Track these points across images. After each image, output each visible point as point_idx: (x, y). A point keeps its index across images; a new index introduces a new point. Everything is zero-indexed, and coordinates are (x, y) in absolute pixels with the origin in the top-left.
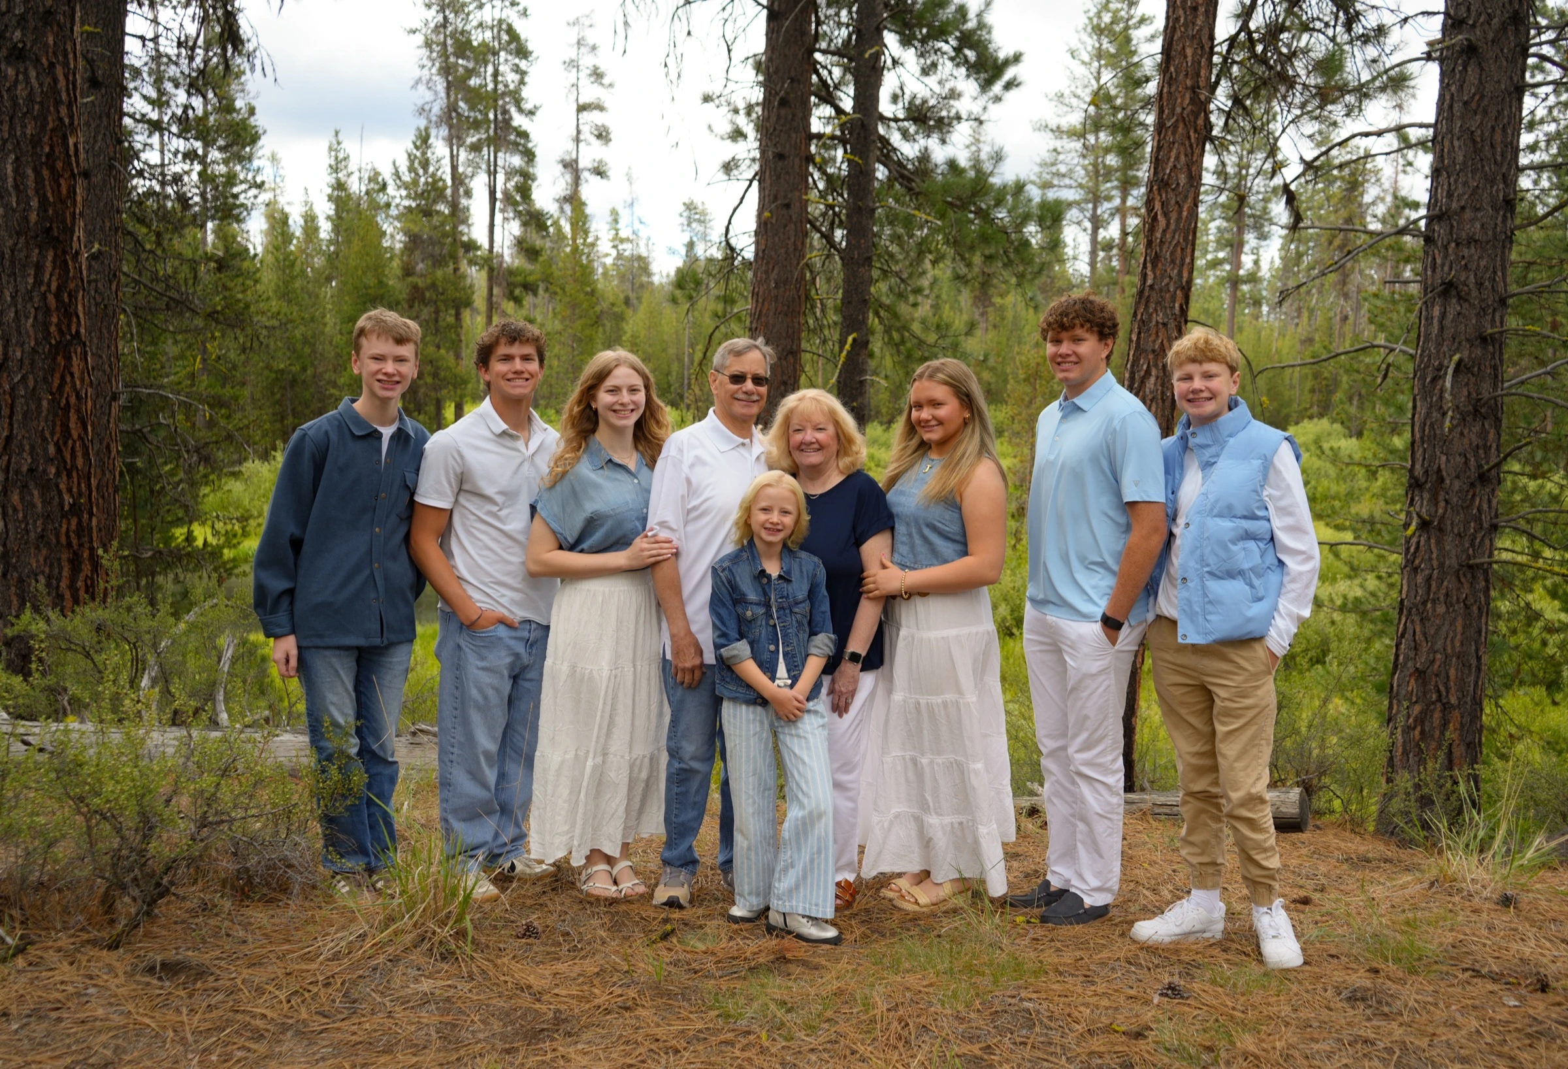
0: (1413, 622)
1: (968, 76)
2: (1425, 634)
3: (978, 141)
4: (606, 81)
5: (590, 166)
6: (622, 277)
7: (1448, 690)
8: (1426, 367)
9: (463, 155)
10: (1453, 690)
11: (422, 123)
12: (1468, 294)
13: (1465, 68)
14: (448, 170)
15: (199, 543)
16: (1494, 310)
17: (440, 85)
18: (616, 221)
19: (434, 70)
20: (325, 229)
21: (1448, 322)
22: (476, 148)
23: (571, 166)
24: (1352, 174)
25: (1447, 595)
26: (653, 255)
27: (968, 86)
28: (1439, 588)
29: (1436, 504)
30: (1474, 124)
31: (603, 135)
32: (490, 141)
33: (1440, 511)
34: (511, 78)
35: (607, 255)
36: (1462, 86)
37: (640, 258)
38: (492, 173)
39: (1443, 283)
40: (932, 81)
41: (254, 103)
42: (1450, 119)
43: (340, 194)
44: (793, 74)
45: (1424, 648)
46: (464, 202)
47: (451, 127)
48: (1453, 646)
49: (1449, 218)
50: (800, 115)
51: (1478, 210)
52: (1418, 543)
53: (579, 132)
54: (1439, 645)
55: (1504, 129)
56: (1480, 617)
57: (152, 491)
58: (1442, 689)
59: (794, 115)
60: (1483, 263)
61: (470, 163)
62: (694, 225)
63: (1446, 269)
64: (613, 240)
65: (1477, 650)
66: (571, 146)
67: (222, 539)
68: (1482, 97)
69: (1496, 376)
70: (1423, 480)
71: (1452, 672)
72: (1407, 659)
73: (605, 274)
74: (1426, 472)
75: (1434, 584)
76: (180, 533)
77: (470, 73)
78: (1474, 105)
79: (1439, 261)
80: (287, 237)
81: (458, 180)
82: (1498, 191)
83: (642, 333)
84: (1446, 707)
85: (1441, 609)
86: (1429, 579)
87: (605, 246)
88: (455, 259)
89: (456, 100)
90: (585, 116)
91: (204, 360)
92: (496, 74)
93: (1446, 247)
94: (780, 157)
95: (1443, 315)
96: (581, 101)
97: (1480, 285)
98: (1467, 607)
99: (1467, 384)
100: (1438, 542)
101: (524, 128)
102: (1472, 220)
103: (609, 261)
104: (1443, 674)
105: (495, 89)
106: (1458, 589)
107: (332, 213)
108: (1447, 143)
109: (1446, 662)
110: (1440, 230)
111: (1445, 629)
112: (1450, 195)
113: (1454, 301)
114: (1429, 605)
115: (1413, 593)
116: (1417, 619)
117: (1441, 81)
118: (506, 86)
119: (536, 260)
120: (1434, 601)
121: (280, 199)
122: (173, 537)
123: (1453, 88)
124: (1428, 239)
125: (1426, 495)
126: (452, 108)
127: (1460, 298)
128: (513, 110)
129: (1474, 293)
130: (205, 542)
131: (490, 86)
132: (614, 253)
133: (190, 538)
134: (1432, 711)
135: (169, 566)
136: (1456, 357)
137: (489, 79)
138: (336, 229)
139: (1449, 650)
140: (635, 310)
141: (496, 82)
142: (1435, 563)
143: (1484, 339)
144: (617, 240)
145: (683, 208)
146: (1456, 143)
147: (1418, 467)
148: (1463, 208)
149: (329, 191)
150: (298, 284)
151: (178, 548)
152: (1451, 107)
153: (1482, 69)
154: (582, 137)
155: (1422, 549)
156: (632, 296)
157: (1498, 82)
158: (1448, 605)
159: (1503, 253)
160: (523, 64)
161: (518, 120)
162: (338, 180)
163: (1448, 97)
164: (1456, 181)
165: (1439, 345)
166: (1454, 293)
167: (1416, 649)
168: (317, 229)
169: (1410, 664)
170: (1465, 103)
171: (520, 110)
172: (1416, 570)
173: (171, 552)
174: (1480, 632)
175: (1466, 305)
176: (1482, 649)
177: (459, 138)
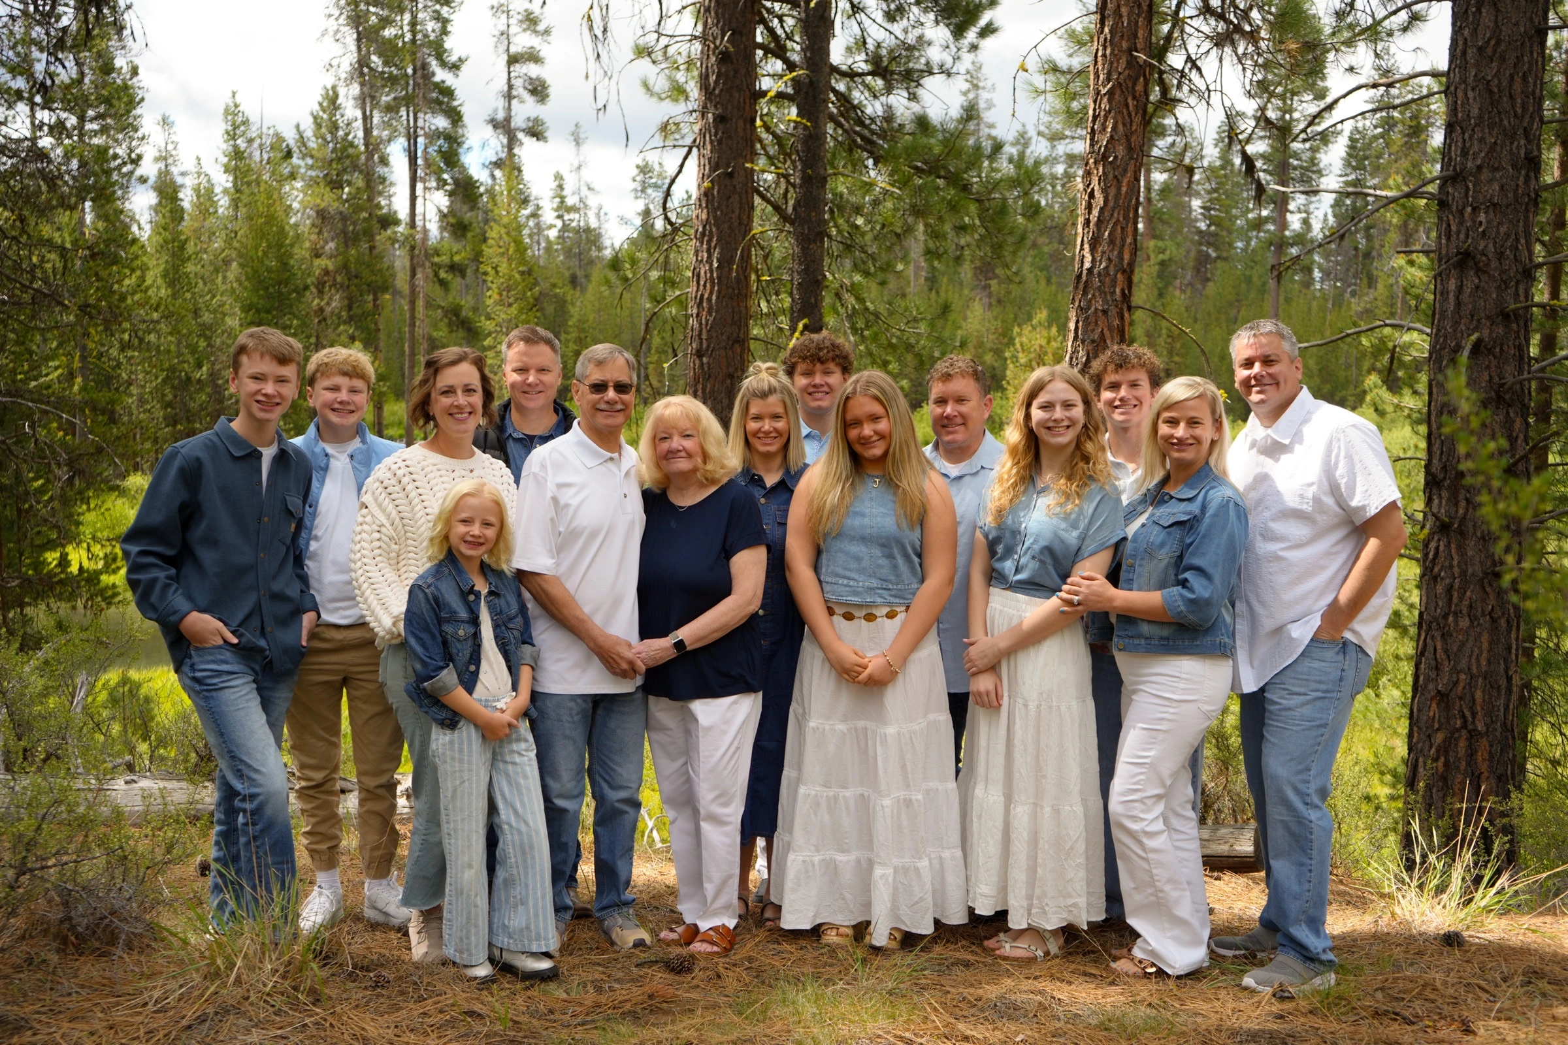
0: (1433, 637)
1: (937, 22)
2: (1446, 651)
3: (976, 87)
4: (541, 27)
5: (524, 126)
6: (568, 252)
7: (1474, 714)
8: (1444, 348)
9: (377, 118)
10: (1480, 715)
11: (329, 81)
12: (1487, 265)
13: (1479, 10)
14: (361, 134)
15: (74, 569)
16: (1517, 283)
17: (350, 37)
18: (561, 187)
19: (342, 20)
20: (223, 203)
21: (1465, 297)
22: (391, 109)
23: (504, 126)
24: (1415, 117)
25: (1471, 607)
26: (605, 226)
27: (938, 33)
28: (1461, 599)
29: (1456, 504)
30: (1490, 72)
31: (539, 90)
32: (408, 100)
33: (1461, 511)
34: (431, 26)
35: (551, 226)
36: (1475, 30)
37: (588, 230)
38: (412, 137)
39: (1458, 253)
40: (897, 28)
41: (137, 61)
42: (1464, 68)
43: (237, 161)
44: (734, 25)
45: (1446, 667)
46: (381, 170)
47: (362, 85)
48: (1479, 665)
49: (1464, 180)
50: (743, 71)
51: (1497, 169)
52: (1437, 548)
53: (511, 87)
54: (1463, 664)
55: (1524, 78)
56: (1509, 632)
57: (19, 511)
58: (1467, 713)
59: (736, 71)
60: (1503, 230)
61: (387, 125)
62: (649, 191)
63: (1462, 236)
64: (556, 210)
65: (1507, 670)
66: (501, 103)
67: (101, 564)
68: (1499, 42)
69: (1521, 358)
70: (1441, 476)
71: (1479, 695)
72: (1428, 680)
73: (548, 249)
74: (1444, 468)
75: (1455, 594)
76: (52, 557)
77: (385, 22)
78: (1489, 51)
79: (1454, 228)
80: (177, 214)
81: (373, 147)
82: (1518, 147)
83: (591, 317)
84: (1473, 735)
85: (1464, 623)
86: (1449, 589)
87: (548, 216)
88: (369, 235)
89: (369, 54)
90: (518, 69)
91: (83, 358)
92: (413, 24)
93: (1461, 212)
94: (720, 120)
95: (1460, 289)
96: (513, 50)
97: (1500, 255)
98: (1494, 620)
99: (1488, 367)
100: (1459, 547)
101: (448, 83)
102: (1490, 181)
103: (553, 234)
104: (1468, 698)
105: (414, 41)
106: (1483, 601)
107: (230, 185)
108: (1460, 94)
109: (1471, 684)
110: (1455, 193)
111: (1470, 644)
112: (1464, 153)
113: (1472, 273)
114: (1451, 619)
115: (1432, 605)
116: (1437, 634)
117: (1454, 24)
118: (426, 36)
119: (464, 236)
120: (1456, 614)
121: (175, 170)
122: (45, 563)
123: (1466, 32)
124: (1443, 204)
125: (1445, 494)
126: (363, 62)
127: (1478, 271)
128: (434, 62)
129: (1494, 264)
130: (81, 568)
131: (408, 37)
132: (559, 223)
133: (64, 562)
134: (1457, 740)
135: (38, 596)
136: (1474, 337)
137: (406, 28)
138: (235, 204)
139: (1475, 670)
140: (583, 290)
141: (414, 32)
142: (1456, 571)
143: (1506, 316)
144: (563, 208)
145: (636, 171)
146: (1471, 94)
147: (1435, 461)
148: (1479, 168)
149: (225, 160)
150: (190, 268)
151: (51, 574)
152: (1464, 53)
153: (1498, 11)
154: (514, 93)
155: (1441, 554)
156: (580, 273)
157: (1517, 24)
158: (1472, 618)
159: (1527, 218)
160: (445, 11)
161: (441, 75)
162: (235, 146)
163: (1461, 43)
164: (1471, 137)
165: (1456, 323)
166: (1471, 263)
167: (1437, 668)
168: (214, 204)
169: (1431, 686)
170: (1480, 49)
171: (443, 64)
172: (1435, 579)
173: (41, 580)
174: (1509, 649)
175: (1484, 278)
176: (1513, 668)
177: (373, 98)
